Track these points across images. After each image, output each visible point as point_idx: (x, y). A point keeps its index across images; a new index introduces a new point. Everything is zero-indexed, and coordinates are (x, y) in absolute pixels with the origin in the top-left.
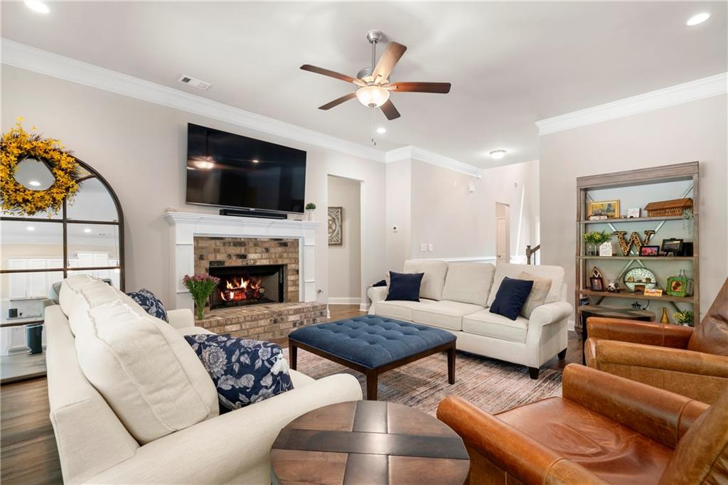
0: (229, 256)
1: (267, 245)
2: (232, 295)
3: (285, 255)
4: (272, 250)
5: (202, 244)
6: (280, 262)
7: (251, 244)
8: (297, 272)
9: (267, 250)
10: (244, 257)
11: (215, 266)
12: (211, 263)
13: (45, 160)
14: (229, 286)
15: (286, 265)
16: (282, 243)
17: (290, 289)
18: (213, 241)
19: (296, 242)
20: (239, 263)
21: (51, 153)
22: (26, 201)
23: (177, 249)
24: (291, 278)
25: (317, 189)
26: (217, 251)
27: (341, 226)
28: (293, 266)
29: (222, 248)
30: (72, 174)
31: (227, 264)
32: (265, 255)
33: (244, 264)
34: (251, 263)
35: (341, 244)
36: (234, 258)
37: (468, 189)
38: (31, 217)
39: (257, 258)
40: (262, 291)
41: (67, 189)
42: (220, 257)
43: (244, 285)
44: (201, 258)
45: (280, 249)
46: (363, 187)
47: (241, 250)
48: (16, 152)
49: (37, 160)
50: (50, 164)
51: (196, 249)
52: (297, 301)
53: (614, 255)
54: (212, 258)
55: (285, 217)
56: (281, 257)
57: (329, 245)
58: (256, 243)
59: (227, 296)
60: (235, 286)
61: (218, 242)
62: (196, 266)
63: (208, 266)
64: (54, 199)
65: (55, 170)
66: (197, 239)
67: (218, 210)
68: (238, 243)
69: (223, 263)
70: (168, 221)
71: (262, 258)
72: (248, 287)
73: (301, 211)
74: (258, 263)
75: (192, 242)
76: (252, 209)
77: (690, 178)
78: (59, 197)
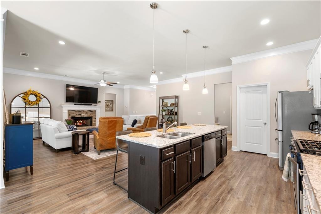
0: (77, 115)
1: (87, 112)
2: (78, 124)
3: (92, 114)
4: (88, 113)
5: (70, 112)
6: (90, 116)
7: (83, 112)
8: (95, 118)
9: (87, 113)
10: (81, 115)
11: (73, 117)
12: (72, 116)
13: (35, 95)
14: (77, 122)
15: (92, 117)
16: (91, 111)
17: (93, 123)
18: (72, 111)
19: (95, 111)
20: (79, 116)
21: (37, 94)
22: (31, 104)
23: (64, 113)
24: (93, 120)
25: (102, 97)
26: (73, 113)
27: (113, 106)
28: (94, 117)
29: (75, 113)
30: (40, 98)
31: (76, 117)
32: (86, 114)
33: (81, 116)
34: (82, 116)
35: (112, 111)
36: (78, 115)
37: (151, 95)
38: (31, 107)
39: (84, 115)
40: (86, 123)
41: (39, 101)
42: (74, 115)
43: (81, 122)
44: (69, 115)
45: (90, 113)
46: (117, 95)
47: (80, 113)
48: (30, 94)
49: (33, 94)
50: (36, 96)
51: (68, 113)
52: (95, 126)
53: (165, 114)
54: (72, 115)
55: (91, 105)
56: (91, 115)
57: (106, 111)
58: (84, 111)
59: (77, 124)
60: (79, 122)
61: (74, 111)
62: (68, 117)
63: (71, 117)
64: (37, 103)
65: (37, 97)
66: (68, 111)
67: (74, 103)
68: (79, 111)
69: (75, 116)
70: (62, 107)
71: (85, 115)
72: (82, 122)
73: (97, 103)
74: (84, 116)
75: (67, 111)
76: (83, 103)
77: (174, 99)
78: (38, 103)
